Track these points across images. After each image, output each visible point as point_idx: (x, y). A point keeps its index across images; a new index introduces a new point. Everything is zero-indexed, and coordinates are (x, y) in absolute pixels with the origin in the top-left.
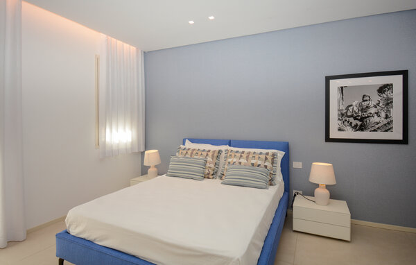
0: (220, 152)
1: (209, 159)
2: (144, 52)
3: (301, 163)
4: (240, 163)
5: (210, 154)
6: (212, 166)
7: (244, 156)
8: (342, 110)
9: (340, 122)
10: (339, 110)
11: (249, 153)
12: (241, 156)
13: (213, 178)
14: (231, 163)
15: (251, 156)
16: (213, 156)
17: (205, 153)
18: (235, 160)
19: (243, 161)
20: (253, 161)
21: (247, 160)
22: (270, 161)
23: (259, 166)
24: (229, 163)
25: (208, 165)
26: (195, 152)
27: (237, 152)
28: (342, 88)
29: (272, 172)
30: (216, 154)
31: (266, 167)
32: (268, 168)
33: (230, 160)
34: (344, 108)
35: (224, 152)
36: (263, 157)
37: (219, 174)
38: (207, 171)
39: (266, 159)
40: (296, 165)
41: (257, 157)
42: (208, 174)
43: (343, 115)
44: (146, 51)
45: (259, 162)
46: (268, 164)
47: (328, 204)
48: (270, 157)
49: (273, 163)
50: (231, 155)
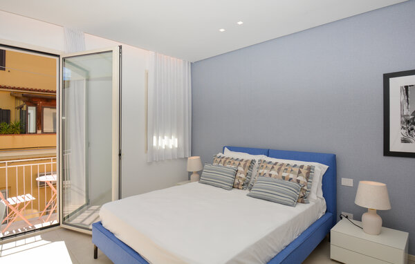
0: (253, 162)
1: (240, 169)
2: (191, 63)
3: (352, 180)
4: (270, 175)
5: (242, 163)
6: (243, 176)
7: (276, 167)
8: (408, 115)
9: (404, 132)
10: (402, 116)
11: (282, 165)
12: (273, 168)
13: (243, 189)
14: (262, 175)
15: (283, 168)
16: (245, 165)
17: (237, 163)
18: (266, 171)
19: (274, 173)
20: (285, 174)
21: (278, 173)
22: (305, 176)
23: (290, 179)
24: (260, 174)
25: (238, 175)
26: (228, 161)
27: (270, 163)
28: (406, 87)
29: (305, 188)
30: (248, 164)
31: (298, 181)
32: (301, 183)
33: (261, 171)
34: (410, 113)
35: (257, 162)
36: (296, 170)
37: (249, 185)
38: (237, 181)
39: (300, 172)
40: (346, 182)
41: (290, 169)
42: (238, 184)
43: (408, 122)
44: (193, 61)
45: (291, 176)
46: (302, 179)
47: (380, 233)
48: (304, 171)
49: (307, 177)
50: (262, 166)
